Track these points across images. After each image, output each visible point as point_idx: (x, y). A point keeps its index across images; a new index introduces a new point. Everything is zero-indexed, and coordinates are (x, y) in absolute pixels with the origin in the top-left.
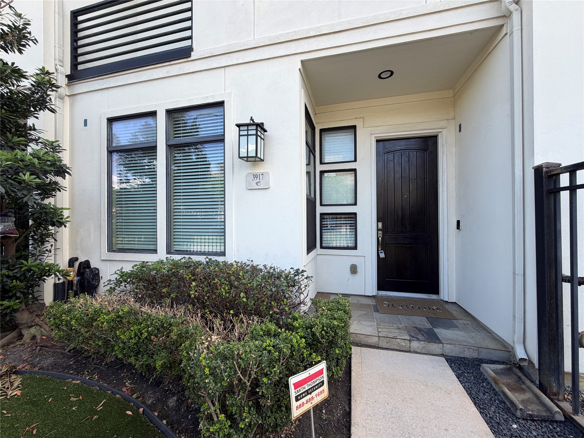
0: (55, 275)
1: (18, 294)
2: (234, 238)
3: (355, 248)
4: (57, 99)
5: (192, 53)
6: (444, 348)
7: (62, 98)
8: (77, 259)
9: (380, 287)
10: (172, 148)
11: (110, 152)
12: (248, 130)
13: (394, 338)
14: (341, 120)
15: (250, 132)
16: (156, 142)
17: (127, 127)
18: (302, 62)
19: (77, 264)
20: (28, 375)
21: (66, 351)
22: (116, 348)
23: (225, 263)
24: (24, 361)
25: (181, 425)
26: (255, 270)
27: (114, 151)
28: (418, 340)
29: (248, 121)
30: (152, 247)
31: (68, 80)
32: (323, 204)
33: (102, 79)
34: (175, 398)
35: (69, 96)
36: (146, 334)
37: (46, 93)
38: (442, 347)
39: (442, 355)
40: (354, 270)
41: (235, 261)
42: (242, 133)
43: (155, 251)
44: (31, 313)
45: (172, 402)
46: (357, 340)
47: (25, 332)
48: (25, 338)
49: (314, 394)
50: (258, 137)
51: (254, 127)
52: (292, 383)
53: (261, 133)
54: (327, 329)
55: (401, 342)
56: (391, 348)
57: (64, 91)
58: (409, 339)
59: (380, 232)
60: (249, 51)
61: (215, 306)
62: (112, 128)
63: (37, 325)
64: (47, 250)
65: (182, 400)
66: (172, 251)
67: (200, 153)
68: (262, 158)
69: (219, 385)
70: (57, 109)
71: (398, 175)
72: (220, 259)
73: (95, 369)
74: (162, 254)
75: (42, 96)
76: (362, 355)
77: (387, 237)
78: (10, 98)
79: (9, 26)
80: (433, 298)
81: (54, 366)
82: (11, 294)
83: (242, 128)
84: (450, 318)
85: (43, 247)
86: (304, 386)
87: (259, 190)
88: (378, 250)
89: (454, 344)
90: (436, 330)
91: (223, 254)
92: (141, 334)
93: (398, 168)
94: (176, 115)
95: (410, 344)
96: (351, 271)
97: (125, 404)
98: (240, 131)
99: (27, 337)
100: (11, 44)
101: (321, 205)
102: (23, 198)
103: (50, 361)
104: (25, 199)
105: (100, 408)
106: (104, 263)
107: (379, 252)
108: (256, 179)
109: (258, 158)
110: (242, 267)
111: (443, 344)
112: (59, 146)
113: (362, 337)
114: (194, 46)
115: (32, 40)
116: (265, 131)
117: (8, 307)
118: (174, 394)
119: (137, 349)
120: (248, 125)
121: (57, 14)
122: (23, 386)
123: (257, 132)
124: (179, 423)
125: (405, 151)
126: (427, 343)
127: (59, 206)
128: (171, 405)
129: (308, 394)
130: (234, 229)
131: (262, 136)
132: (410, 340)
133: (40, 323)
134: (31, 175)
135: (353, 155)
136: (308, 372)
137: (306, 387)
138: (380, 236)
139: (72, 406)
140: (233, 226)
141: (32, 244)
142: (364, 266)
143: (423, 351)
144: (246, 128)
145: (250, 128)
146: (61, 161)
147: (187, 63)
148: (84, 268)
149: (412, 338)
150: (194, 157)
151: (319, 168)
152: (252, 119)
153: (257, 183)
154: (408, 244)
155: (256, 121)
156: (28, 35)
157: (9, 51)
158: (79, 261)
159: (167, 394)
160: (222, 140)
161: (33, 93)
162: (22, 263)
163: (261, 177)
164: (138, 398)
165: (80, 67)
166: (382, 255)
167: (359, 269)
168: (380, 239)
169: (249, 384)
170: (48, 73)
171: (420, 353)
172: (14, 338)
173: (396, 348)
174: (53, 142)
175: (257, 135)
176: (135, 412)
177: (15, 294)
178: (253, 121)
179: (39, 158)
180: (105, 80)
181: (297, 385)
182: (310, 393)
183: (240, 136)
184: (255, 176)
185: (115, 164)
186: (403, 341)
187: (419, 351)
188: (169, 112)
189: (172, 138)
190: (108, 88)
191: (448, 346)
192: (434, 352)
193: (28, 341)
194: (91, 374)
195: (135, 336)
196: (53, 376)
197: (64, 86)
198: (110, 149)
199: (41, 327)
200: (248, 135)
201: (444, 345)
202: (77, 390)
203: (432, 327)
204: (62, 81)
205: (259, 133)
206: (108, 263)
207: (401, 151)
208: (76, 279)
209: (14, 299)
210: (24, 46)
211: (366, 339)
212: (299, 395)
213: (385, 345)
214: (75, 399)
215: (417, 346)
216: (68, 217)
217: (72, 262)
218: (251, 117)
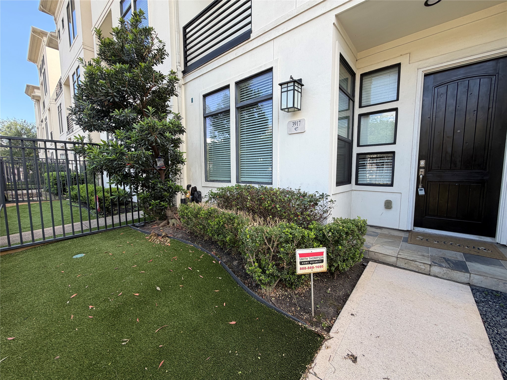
0: (181, 191)
1: (167, 200)
2: (278, 172)
3: (392, 185)
4: (178, 88)
5: (251, 35)
6: (471, 278)
7: (180, 87)
8: (190, 186)
9: (417, 223)
10: (239, 109)
11: (205, 118)
12: (287, 87)
13: (413, 261)
14: (384, 61)
15: (289, 89)
16: (230, 107)
17: (213, 100)
18: (337, 16)
19: (190, 189)
20: (172, 239)
21: (187, 232)
22: (208, 230)
23: (272, 189)
24: (171, 234)
25: (239, 273)
26: (291, 193)
27: (208, 117)
28: (440, 266)
29: (288, 80)
30: (228, 179)
31: (183, 74)
32: (360, 145)
33: (200, 69)
34: (237, 262)
35: (183, 85)
36: (222, 223)
37: (173, 85)
38: (469, 277)
39: (469, 284)
40: (388, 205)
41: (278, 188)
42: (283, 90)
43: (230, 181)
44: (172, 211)
45: (235, 263)
46: (375, 257)
47: (170, 221)
48: (170, 224)
49: (314, 265)
50: (295, 91)
51: (292, 84)
52: (298, 253)
53: (298, 87)
54: (334, 232)
55: (421, 266)
56: (409, 268)
57: (181, 82)
58: (430, 263)
59: (422, 170)
60: (291, 20)
61: (261, 212)
62: (205, 101)
63: (175, 218)
64: (177, 179)
65: (240, 263)
66: (240, 181)
67: (261, 112)
68: (299, 108)
69: (254, 244)
70: (178, 94)
71: (451, 108)
72: (268, 186)
73: (200, 242)
74: (233, 183)
75: (172, 88)
76: (377, 268)
77: (430, 175)
78: (159, 92)
79: (157, 50)
80: (485, 240)
81: (182, 237)
82: (164, 199)
83: (283, 86)
84: (498, 258)
85: (176, 177)
86: (307, 258)
87: (296, 134)
88: (417, 187)
89: (485, 276)
90: (468, 263)
91: (271, 184)
92: (220, 223)
93: (451, 102)
94: (242, 85)
95: (430, 268)
96: (385, 206)
97: (213, 258)
98: (282, 88)
99: (171, 224)
100: (158, 60)
101: (359, 145)
102: (167, 146)
103: (180, 235)
104: (168, 146)
105: (201, 257)
106: (203, 188)
107: (419, 189)
108: (295, 125)
109: (295, 108)
110: (283, 192)
111: (470, 274)
112: (180, 116)
113: (380, 255)
114: (253, 29)
115: (166, 55)
116: (302, 85)
117: (163, 206)
118: (236, 260)
119: (218, 231)
120: (287, 83)
121: (176, 32)
122: (170, 242)
123: (294, 87)
124: (238, 272)
125: (464, 80)
126: (450, 270)
127: (181, 151)
128: (234, 264)
129: (309, 263)
130: (278, 165)
131: (300, 90)
132: (430, 265)
133: (176, 217)
134: (169, 133)
135: (396, 94)
136: (311, 250)
137: (309, 259)
138: (421, 174)
139: (190, 254)
140: (278, 163)
141: (171, 175)
142: (400, 202)
143: (445, 277)
144: (286, 85)
145: (289, 85)
146: (181, 125)
147: (248, 44)
148: (194, 191)
149: (433, 263)
150: (256, 116)
151: (358, 111)
152: (291, 78)
153: (295, 129)
154: (457, 182)
155: (296, 78)
156: (165, 52)
157: (157, 64)
158: (192, 187)
159: (233, 259)
160: (271, 98)
161: (168, 86)
162: (167, 183)
163: (299, 123)
164: (219, 257)
165: (189, 64)
166: (422, 193)
167: (394, 205)
168: (421, 176)
169: (273, 250)
170: (174, 73)
171: (440, 278)
172: (166, 223)
173: (414, 269)
174: (178, 114)
175: (294, 90)
176: (217, 262)
177: (165, 199)
178: (292, 79)
179: (172, 124)
180: (201, 69)
181: (301, 255)
182: (312, 264)
183: (282, 92)
184: (294, 123)
185: (208, 125)
186: (422, 264)
187: (440, 276)
188: (237, 83)
189: (239, 102)
190: (202, 75)
191: (477, 277)
192: (458, 279)
193: (171, 225)
194: (198, 244)
195: (217, 225)
196: (182, 241)
197: (181, 78)
198: (205, 116)
199: (176, 219)
200: (287, 91)
201: (472, 275)
202: (192, 249)
203: (465, 260)
204: (180, 75)
205: (296, 88)
206: (205, 188)
207: (457, 81)
208: (191, 197)
209: (165, 202)
210: (163, 59)
211: (384, 258)
212: (303, 262)
213: (403, 265)
214: (191, 252)
215: (438, 271)
216: (186, 159)
217: (189, 187)
218: (291, 76)
